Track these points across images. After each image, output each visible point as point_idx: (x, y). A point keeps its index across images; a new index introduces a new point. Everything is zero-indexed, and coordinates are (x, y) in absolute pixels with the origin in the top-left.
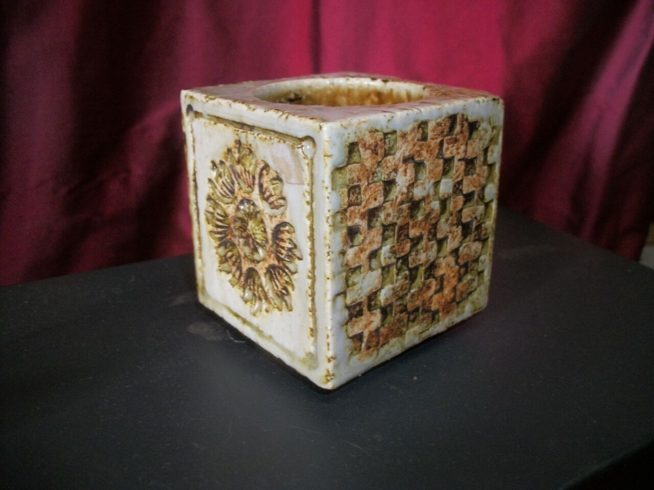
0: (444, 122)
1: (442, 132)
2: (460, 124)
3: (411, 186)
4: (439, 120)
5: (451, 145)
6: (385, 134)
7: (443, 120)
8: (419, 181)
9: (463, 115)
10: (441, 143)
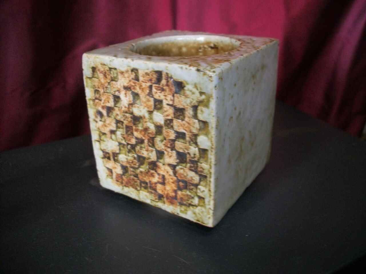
0: (151, 73)
1: (151, 80)
2: (165, 79)
3: (131, 105)
4: (147, 71)
5: (160, 91)
6: (110, 69)
7: (151, 72)
8: (136, 105)
9: (167, 74)
10: (151, 87)
